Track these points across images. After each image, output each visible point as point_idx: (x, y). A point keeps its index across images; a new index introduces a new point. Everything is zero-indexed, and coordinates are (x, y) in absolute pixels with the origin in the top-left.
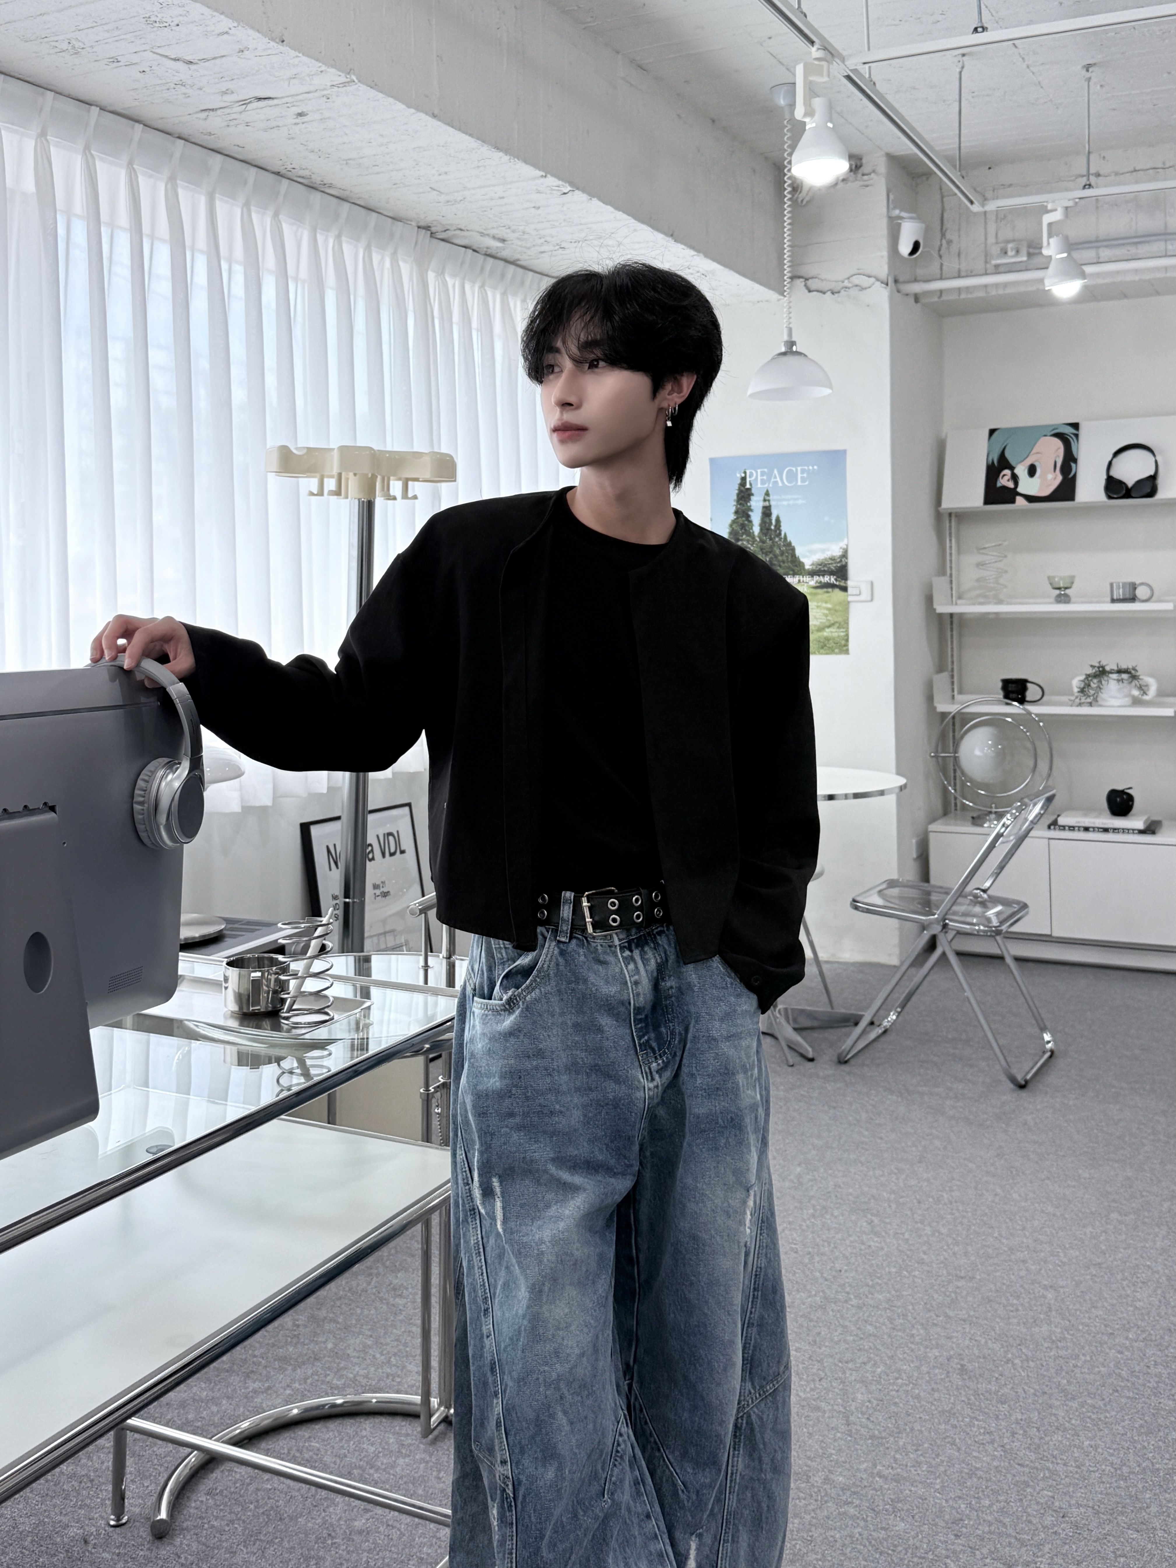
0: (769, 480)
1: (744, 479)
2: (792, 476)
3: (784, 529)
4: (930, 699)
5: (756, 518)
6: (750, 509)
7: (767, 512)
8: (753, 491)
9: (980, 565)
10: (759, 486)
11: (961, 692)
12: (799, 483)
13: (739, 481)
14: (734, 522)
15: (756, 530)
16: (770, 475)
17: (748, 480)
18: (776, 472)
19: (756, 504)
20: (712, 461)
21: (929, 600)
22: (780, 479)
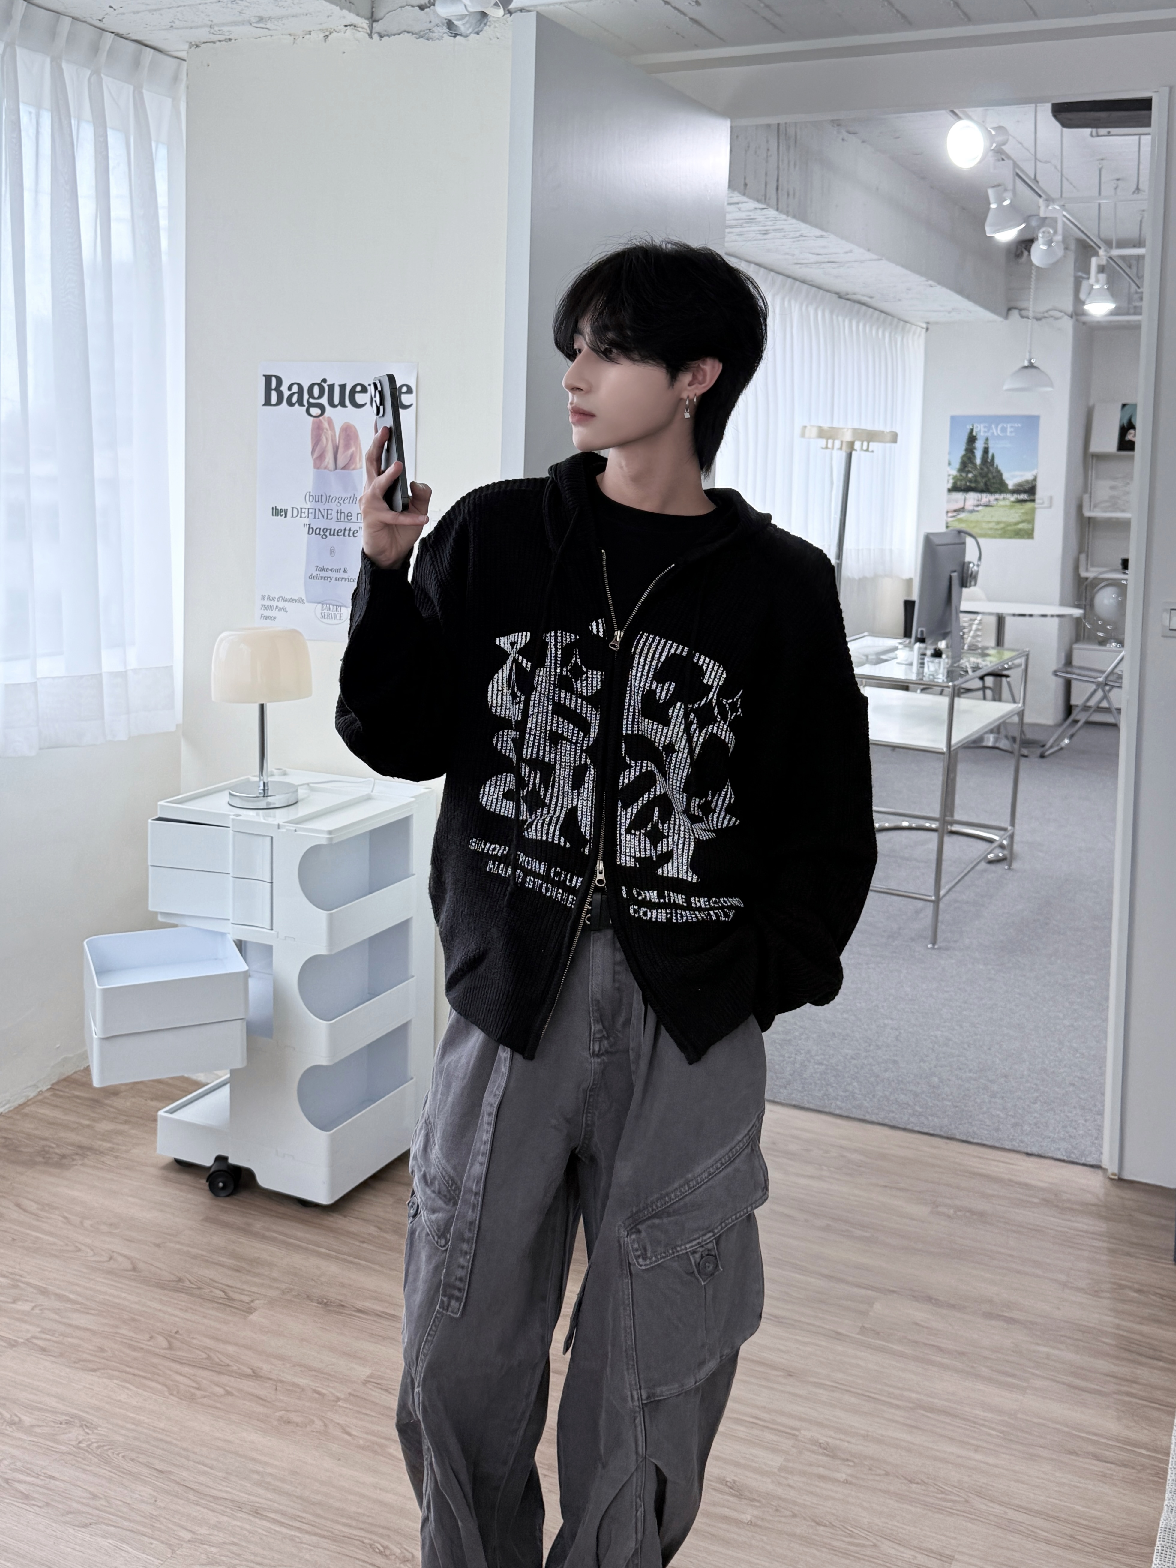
0: (988, 431)
1: (972, 430)
2: (1004, 430)
3: (997, 461)
4: (1076, 568)
5: (979, 454)
6: (975, 448)
7: (986, 451)
8: (978, 437)
9: (1113, 488)
10: (982, 434)
11: (1093, 566)
12: (1008, 434)
13: (969, 431)
14: (964, 456)
15: (978, 461)
16: (989, 428)
17: (975, 430)
18: (993, 426)
19: (979, 446)
20: (953, 418)
21: (1080, 507)
22: (996, 431)
